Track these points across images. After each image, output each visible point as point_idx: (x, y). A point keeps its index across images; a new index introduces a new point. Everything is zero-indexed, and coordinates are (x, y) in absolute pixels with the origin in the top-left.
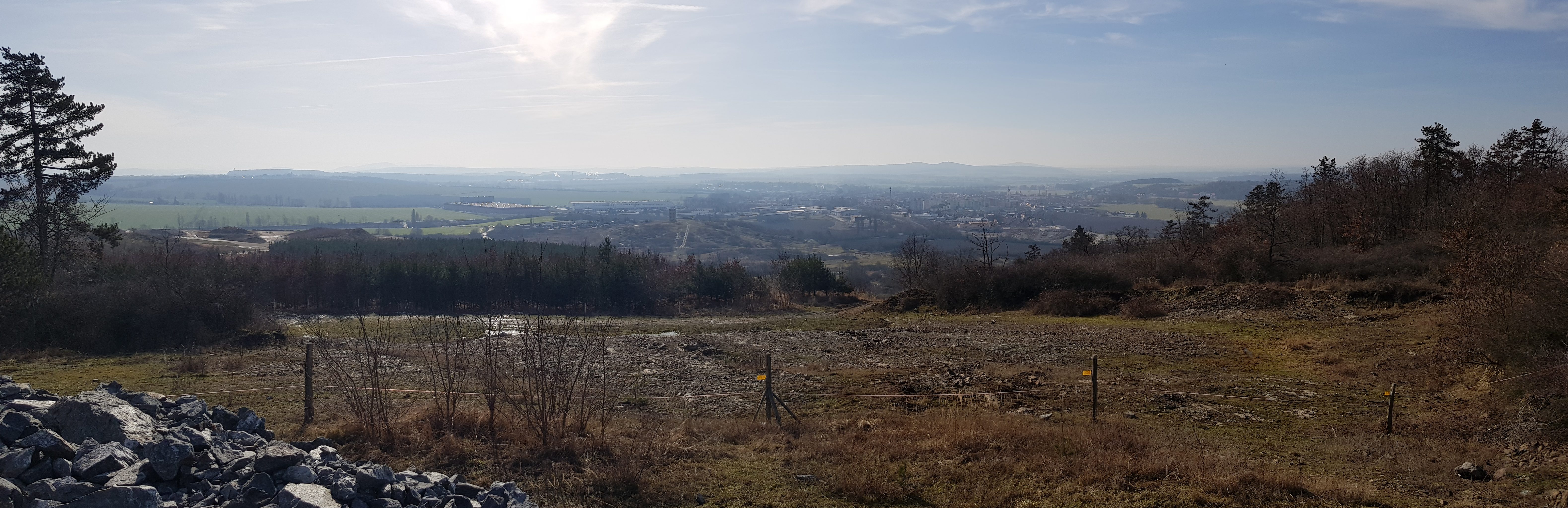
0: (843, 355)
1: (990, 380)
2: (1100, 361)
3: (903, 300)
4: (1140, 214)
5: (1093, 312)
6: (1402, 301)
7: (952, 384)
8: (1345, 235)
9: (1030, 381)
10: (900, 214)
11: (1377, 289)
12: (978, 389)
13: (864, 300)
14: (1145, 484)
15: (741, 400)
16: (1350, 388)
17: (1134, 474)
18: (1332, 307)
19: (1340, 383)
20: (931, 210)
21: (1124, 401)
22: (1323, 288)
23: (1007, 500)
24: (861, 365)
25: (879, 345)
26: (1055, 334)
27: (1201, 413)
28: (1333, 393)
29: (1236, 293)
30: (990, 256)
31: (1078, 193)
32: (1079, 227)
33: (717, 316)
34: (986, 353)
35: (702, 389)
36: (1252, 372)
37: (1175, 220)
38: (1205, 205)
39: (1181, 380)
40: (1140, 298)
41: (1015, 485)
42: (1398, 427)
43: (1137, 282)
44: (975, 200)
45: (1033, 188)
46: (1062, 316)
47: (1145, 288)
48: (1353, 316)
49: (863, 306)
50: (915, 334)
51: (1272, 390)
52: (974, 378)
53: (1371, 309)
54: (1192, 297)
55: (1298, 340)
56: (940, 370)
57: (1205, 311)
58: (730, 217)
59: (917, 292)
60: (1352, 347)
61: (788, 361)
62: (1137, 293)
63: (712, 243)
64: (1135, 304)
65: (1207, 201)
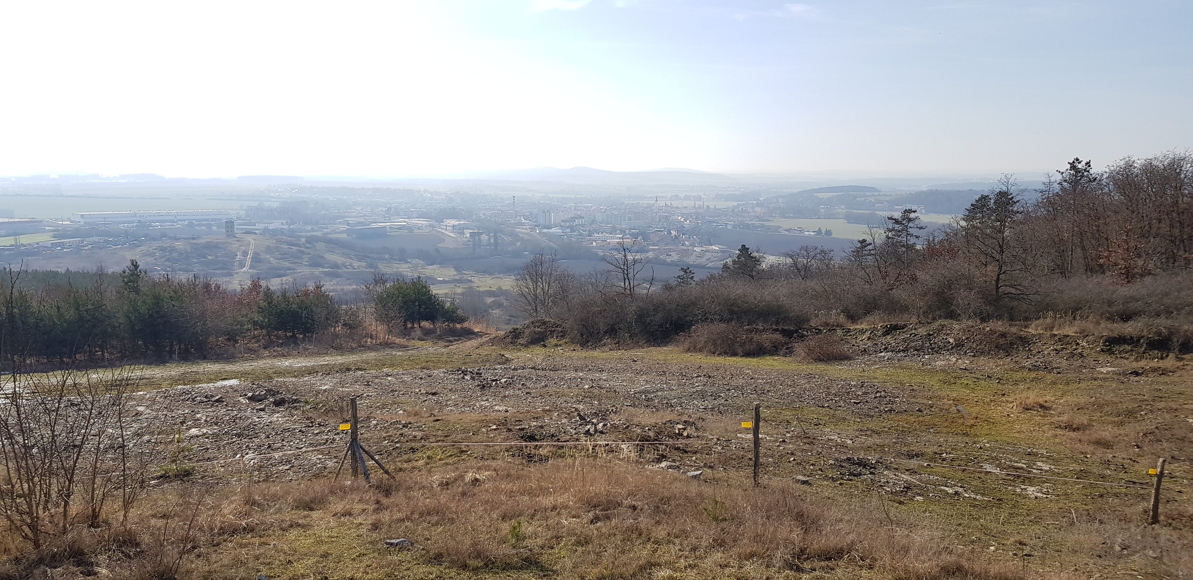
0: (453, 397)
1: (627, 427)
2: (764, 413)
3: (527, 332)
4: (823, 231)
5: (759, 352)
6: (1180, 351)
7: (582, 431)
8: (1101, 261)
9: (677, 431)
10: (526, 229)
11: (1145, 333)
12: (613, 437)
13: (481, 332)
14: (817, 564)
15: (320, 456)
16: (1101, 463)
17: (802, 551)
18: (1081, 355)
19: (1088, 456)
20: (562, 224)
21: (795, 463)
22: (1070, 331)
23: (642, 568)
24: (473, 409)
25: (497, 386)
26: (710, 377)
27: (894, 484)
28: (1078, 468)
29: (948, 334)
30: (631, 282)
31: (743, 205)
32: (743, 246)
33: (294, 356)
34: (624, 396)
35: (269, 447)
36: (968, 436)
37: (869, 239)
38: (910, 220)
39: (870, 441)
40: (820, 336)
41: (653, 551)
42: (1168, 517)
43: (817, 316)
44: (615, 212)
45: (687, 198)
46: (719, 355)
47: (827, 324)
48: (1110, 369)
49: (479, 339)
50: (541, 373)
51: (993, 460)
52: (609, 425)
53: (1136, 360)
54: (889, 337)
55: (1031, 398)
56: (569, 414)
57: (905, 356)
58: (309, 231)
59: (544, 323)
60: (1106, 409)
61: (383, 406)
62: (816, 329)
63: (287, 264)
64: (812, 343)
65: (912, 215)
